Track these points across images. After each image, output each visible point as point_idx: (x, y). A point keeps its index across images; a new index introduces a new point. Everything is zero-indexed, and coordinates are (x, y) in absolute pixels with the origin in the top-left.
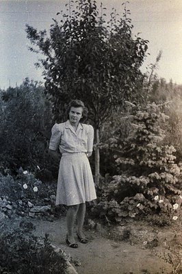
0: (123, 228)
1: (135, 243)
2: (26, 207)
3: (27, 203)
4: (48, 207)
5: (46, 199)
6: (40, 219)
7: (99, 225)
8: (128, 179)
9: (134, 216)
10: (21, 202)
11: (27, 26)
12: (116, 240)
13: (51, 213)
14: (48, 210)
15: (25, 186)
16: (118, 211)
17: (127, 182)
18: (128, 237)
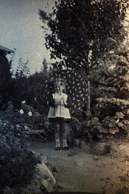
0: (104, 144)
1: (115, 157)
2: (22, 130)
3: (24, 127)
4: (42, 131)
5: (41, 124)
6: (34, 141)
7: (83, 142)
8: (109, 100)
9: (114, 133)
10: (18, 126)
11: (39, 10)
12: (97, 155)
13: (44, 137)
14: (42, 134)
15: (22, 112)
16: (99, 127)
17: (108, 103)
18: (108, 152)
